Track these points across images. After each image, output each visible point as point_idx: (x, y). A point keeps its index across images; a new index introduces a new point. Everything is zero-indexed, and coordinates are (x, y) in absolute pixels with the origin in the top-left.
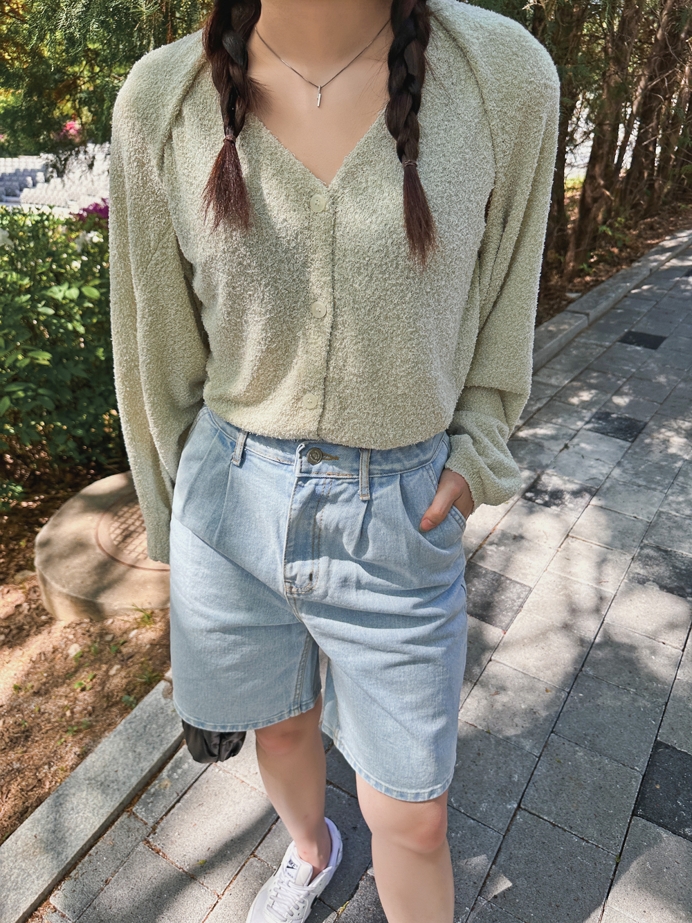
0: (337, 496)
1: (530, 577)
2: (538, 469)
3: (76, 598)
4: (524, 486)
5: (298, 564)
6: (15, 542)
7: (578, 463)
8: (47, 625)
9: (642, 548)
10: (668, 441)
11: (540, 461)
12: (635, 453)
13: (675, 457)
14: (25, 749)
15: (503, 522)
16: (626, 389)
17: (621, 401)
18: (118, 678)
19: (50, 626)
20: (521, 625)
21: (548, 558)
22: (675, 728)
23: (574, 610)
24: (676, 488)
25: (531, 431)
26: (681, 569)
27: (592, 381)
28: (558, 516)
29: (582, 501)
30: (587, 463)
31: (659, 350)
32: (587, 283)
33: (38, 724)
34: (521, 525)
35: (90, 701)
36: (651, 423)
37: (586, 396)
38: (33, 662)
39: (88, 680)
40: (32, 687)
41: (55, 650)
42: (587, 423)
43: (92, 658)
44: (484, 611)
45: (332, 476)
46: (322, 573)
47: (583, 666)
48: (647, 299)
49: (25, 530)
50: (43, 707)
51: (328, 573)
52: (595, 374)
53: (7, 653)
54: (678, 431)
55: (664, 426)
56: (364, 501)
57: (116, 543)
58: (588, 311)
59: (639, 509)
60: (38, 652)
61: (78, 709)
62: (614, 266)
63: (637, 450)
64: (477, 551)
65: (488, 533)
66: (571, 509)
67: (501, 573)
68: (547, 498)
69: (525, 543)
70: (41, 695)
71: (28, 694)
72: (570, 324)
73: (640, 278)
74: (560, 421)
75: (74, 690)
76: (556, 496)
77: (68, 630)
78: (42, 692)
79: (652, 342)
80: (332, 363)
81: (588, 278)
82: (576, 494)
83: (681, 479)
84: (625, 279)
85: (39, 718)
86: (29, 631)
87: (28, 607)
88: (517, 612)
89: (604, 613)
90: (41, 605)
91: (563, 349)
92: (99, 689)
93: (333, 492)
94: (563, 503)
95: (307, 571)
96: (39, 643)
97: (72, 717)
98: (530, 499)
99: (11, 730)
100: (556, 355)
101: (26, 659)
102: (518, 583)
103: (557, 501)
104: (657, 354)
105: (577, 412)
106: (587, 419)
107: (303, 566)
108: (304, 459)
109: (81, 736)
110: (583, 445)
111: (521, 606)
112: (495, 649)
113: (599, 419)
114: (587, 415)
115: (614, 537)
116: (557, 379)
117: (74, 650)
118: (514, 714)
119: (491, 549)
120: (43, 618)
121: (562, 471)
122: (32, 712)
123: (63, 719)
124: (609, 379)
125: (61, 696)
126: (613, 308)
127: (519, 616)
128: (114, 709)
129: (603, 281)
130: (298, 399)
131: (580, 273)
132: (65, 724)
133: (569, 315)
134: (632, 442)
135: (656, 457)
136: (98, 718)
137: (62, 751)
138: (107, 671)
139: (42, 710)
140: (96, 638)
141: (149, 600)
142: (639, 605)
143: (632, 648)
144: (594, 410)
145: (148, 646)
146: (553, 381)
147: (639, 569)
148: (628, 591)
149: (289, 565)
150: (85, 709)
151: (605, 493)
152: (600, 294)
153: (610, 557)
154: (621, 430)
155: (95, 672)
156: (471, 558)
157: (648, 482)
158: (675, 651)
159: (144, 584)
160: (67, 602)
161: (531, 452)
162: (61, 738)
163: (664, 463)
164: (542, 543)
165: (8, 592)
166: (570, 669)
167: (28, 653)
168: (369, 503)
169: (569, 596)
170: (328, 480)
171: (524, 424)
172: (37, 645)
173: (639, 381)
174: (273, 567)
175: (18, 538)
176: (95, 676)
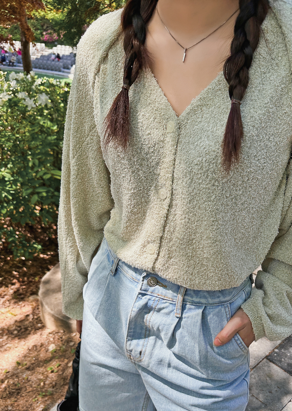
0: (159, 310)
3: (58, 318)
6: (33, 277)
8: (41, 330)
14: (16, 399)
19: (42, 331)
33: (26, 386)
35: (55, 379)
38: (30, 350)
39: (56, 367)
40: (26, 364)
41: (42, 345)
43: (61, 354)
45: (160, 297)
49: (39, 271)
50: (30, 377)
51: (151, 354)
53: (17, 342)
56: (177, 317)
60: (33, 344)
61: (47, 382)
70: (30, 370)
71: (23, 368)
75: (47, 371)
77: (51, 335)
78: (31, 368)
80: (167, 229)
85: (26, 383)
86: (30, 331)
87: (32, 317)
90: (39, 317)
92: (61, 373)
95: (139, 349)
96: (34, 339)
97: (44, 387)
99: (11, 387)
101: (26, 347)
108: (145, 282)
109: (46, 398)
117: (52, 347)
120: (39, 325)
122: (24, 379)
123: (39, 387)
125: (40, 373)
130: (144, 246)
132: (39, 389)
136: (57, 390)
137: (35, 405)
139: (29, 379)
140: (65, 342)
149: (129, 343)
150: (51, 383)
155: (60, 363)
160: (52, 319)
162: (36, 397)
165: (24, 306)
167: (28, 344)
168: (181, 319)
170: (157, 299)
172: (33, 339)
174: (122, 340)
175: (34, 275)
176: (60, 365)
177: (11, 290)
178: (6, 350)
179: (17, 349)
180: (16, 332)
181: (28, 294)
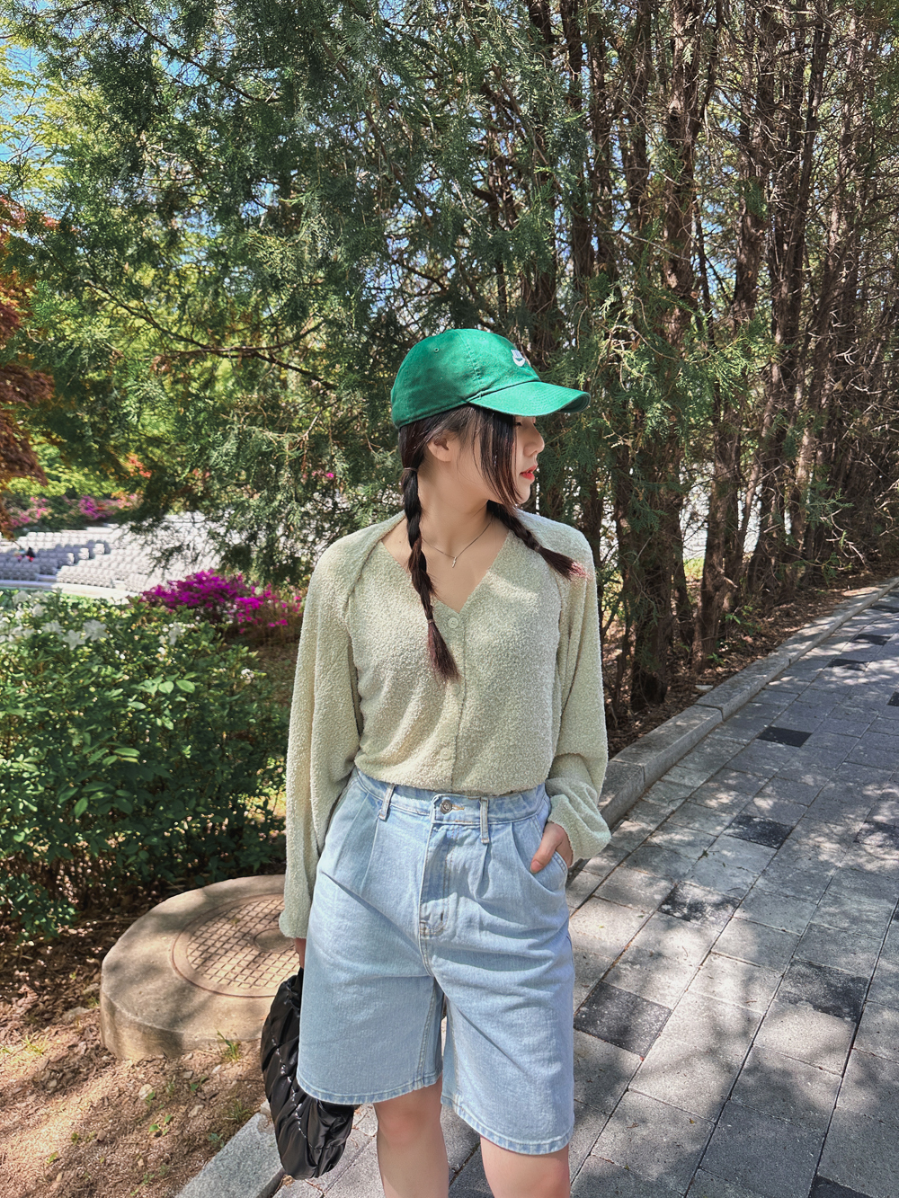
0: (463, 839)
1: (669, 998)
2: (675, 878)
3: (151, 1029)
4: (658, 897)
5: (432, 903)
7: (719, 872)
8: (110, 1066)
9: (792, 965)
10: (819, 847)
11: (676, 870)
12: (782, 860)
13: (826, 865)
15: (637, 938)
16: (768, 790)
17: (764, 804)
18: (199, 1117)
19: (114, 1067)
20: (661, 1051)
21: (689, 976)
22: (836, 1160)
23: (719, 1033)
24: (828, 899)
25: (666, 837)
26: (837, 987)
27: (730, 782)
28: (699, 930)
29: (724, 914)
30: (729, 872)
31: (803, 747)
32: (718, 674)
33: (104, 1177)
34: (659, 942)
35: (166, 1147)
36: (799, 828)
37: (725, 798)
38: (95, 1108)
39: (164, 1124)
40: (95, 1136)
41: (121, 1093)
42: (728, 827)
43: (168, 1099)
44: (622, 1037)
45: (459, 823)
46: (451, 913)
47: (730, 1095)
48: (787, 691)
50: (109, 1157)
51: (456, 913)
52: (734, 774)
53: (60, 1100)
54: (829, 837)
55: (813, 831)
56: (485, 844)
57: (195, 967)
58: (720, 705)
59: (788, 922)
60: (100, 1096)
61: (151, 1157)
62: (748, 656)
63: (784, 857)
64: (609, 970)
65: (621, 950)
66: (713, 923)
67: (638, 994)
68: (685, 911)
69: (664, 961)
70: (106, 1144)
71: (91, 1144)
72: (701, 719)
73: (778, 669)
74: (697, 825)
75: (146, 1137)
76: (696, 909)
77: (137, 1069)
78: (108, 1141)
79: (795, 739)
81: (720, 669)
82: (718, 906)
83: (833, 888)
84: (760, 670)
85: (104, 1170)
86: (87, 1074)
87: (84, 1047)
88: (656, 1036)
89: (752, 1036)
90: (102, 1044)
91: (696, 745)
92: (177, 1133)
93: (460, 836)
94: (703, 916)
95: (439, 911)
96: (99, 1087)
97: (145, 1167)
98: (667, 912)
99: (72, 1184)
100: (689, 752)
101: (85, 1104)
102: (656, 1005)
103: (699, 915)
104: (801, 752)
105: (715, 816)
106: (726, 824)
107: (436, 905)
108: (438, 809)
109: (158, 1185)
110: (725, 852)
111: (660, 1030)
112: (631, 1078)
113: (740, 823)
114: (727, 818)
115: (760, 953)
116: (691, 779)
117: (145, 1091)
118: (655, 1149)
119: (625, 968)
120: (104, 1058)
121: (703, 881)
122: (96, 1164)
123: (135, 1170)
124: (749, 780)
125: (131, 1144)
126: (750, 702)
127: (658, 1041)
128: (197, 1154)
129: (736, 672)
130: (437, 753)
131: (710, 664)
132: (137, 1174)
133: (700, 708)
134: (778, 848)
135: (804, 864)
136: (178, 1165)
138: (187, 1113)
139: (108, 1161)
140: (172, 1076)
141: (234, 1030)
142: (791, 1026)
143: (786, 1073)
144: (735, 814)
145: (234, 1083)
146: (686, 781)
147: (788, 987)
148: (779, 1014)
149: (424, 905)
150: (161, 1157)
151: (749, 905)
152: (733, 686)
153: (757, 974)
154: (765, 835)
155: (172, 1115)
156: (603, 978)
157: (797, 892)
158: (833, 1077)
159: (228, 1013)
160: (139, 1035)
161: (666, 860)
162: (133, 1190)
163: (813, 872)
164: (681, 960)
166: (717, 1098)
167: (88, 1099)
168: (489, 845)
169: (712, 1018)
170: (456, 827)
171: (657, 829)
172: (97, 1089)
173: (784, 781)
174: (410, 910)
175: (65, 971)
176: (172, 1119)
177: (20, 1007)
178: (39, 1122)
179: (64, 1114)
180: (53, 1083)
181: (60, 1010)
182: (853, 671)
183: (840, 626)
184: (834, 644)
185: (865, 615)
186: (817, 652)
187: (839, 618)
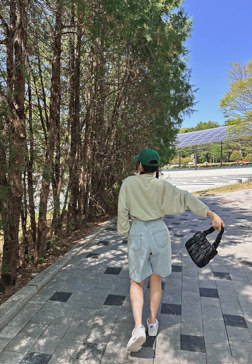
16: (46, 332)
17: (42, 342)
27: (30, 331)
31: (67, 302)
32: (43, 267)
48: (68, 272)
52: (33, 325)
58: (37, 284)
62: (57, 256)
72: (26, 294)
73: (66, 261)
79: (65, 297)
81: (44, 264)
84: (59, 263)
104: (66, 305)
124: (39, 327)
126: (51, 279)
129: (50, 265)
131: (40, 262)
152: (46, 273)
182: (94, 259)
183: (94, 238)
184: (91, 247)
185: (104, 232)
186: (84, 251)
187: (94, 235)
